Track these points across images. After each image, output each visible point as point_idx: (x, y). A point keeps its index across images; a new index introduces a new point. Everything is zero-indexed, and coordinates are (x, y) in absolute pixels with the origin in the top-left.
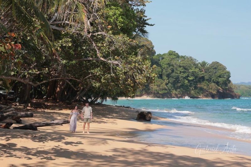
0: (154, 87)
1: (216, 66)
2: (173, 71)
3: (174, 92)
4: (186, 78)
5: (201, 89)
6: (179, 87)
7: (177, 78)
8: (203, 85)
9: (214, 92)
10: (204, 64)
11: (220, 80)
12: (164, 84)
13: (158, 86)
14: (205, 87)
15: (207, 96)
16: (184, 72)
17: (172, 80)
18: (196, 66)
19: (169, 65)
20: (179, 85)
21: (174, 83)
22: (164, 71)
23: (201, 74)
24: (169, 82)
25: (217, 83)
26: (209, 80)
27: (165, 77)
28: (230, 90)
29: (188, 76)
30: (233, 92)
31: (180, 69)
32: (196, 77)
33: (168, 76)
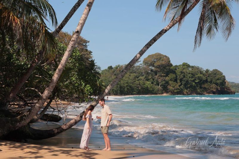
0: (170, 88)
1: (216, 72)
2: (184, 77)
3: (186, 90)
4: (193, 81)
5: (205, 88)
6: (189, 88)
7: (187, 81)
8: (206, 86)
9: (215, 90)
10: (207, 71)
11: (218, 81)
12: (178, 85)
13: (174, 87)
14: (208, 87)
15: (209, 93)
16: (192, 77)
17: (183, 83)
18: (201, 73)
19: (182, 72)
20: (189, 86)
21: (185, 85)
22: (178, 77)
23: (204, 78)
24: (181, 84)
25: (217, 84)
26: (211, 82)
27: (178, 81)
28: (228, 88)
29: (195, 80)
30: (230, 90)
31: (190, 75)
32: (201, 80)
33: (181, 80)
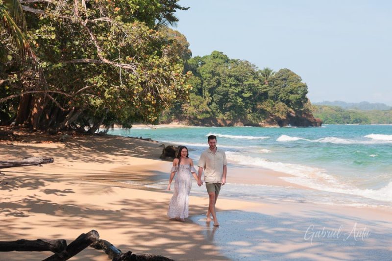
0: (189, 109)
1: (286, 76)
2: (219, 83)
3: (221, 116)
4: (239, 94)
5: (263, 112)
6: (229, 109)
7: (226, 94)
8: (266, 106)
9: (283, 117)
10: (267, 73)
11: (292, 97)
12: (205, 103)
13: (196, 107)
14: (269, 109)
15: (271, 123)
16: (236, 85)
17: (217, 98)
18: (255, 75)
19: (213, 73)
20: (229, 105)
21: (221, 103)
22: (205, 83)
23: (262, 89)
24: (212, 101)
25: (288, 102)
26: (275, 98)
27: (207, 94)
28: (307, 113)
29: (242, 92)
30: (311, 116)
31: (231, 81)
32: (255, 93)
33: (212, 91)
